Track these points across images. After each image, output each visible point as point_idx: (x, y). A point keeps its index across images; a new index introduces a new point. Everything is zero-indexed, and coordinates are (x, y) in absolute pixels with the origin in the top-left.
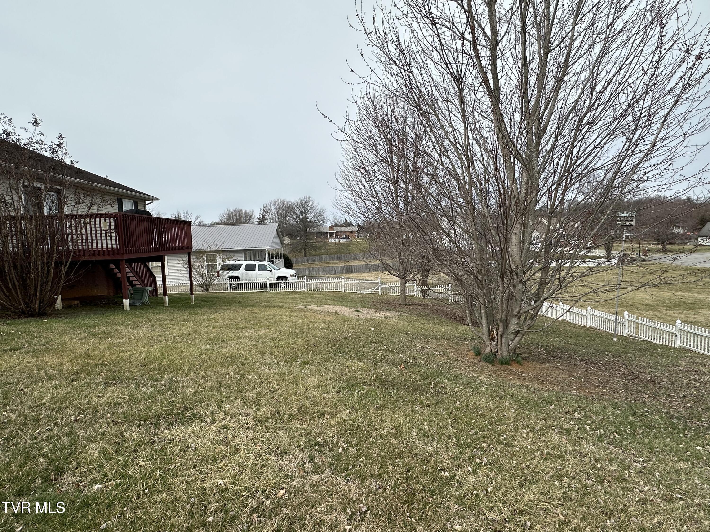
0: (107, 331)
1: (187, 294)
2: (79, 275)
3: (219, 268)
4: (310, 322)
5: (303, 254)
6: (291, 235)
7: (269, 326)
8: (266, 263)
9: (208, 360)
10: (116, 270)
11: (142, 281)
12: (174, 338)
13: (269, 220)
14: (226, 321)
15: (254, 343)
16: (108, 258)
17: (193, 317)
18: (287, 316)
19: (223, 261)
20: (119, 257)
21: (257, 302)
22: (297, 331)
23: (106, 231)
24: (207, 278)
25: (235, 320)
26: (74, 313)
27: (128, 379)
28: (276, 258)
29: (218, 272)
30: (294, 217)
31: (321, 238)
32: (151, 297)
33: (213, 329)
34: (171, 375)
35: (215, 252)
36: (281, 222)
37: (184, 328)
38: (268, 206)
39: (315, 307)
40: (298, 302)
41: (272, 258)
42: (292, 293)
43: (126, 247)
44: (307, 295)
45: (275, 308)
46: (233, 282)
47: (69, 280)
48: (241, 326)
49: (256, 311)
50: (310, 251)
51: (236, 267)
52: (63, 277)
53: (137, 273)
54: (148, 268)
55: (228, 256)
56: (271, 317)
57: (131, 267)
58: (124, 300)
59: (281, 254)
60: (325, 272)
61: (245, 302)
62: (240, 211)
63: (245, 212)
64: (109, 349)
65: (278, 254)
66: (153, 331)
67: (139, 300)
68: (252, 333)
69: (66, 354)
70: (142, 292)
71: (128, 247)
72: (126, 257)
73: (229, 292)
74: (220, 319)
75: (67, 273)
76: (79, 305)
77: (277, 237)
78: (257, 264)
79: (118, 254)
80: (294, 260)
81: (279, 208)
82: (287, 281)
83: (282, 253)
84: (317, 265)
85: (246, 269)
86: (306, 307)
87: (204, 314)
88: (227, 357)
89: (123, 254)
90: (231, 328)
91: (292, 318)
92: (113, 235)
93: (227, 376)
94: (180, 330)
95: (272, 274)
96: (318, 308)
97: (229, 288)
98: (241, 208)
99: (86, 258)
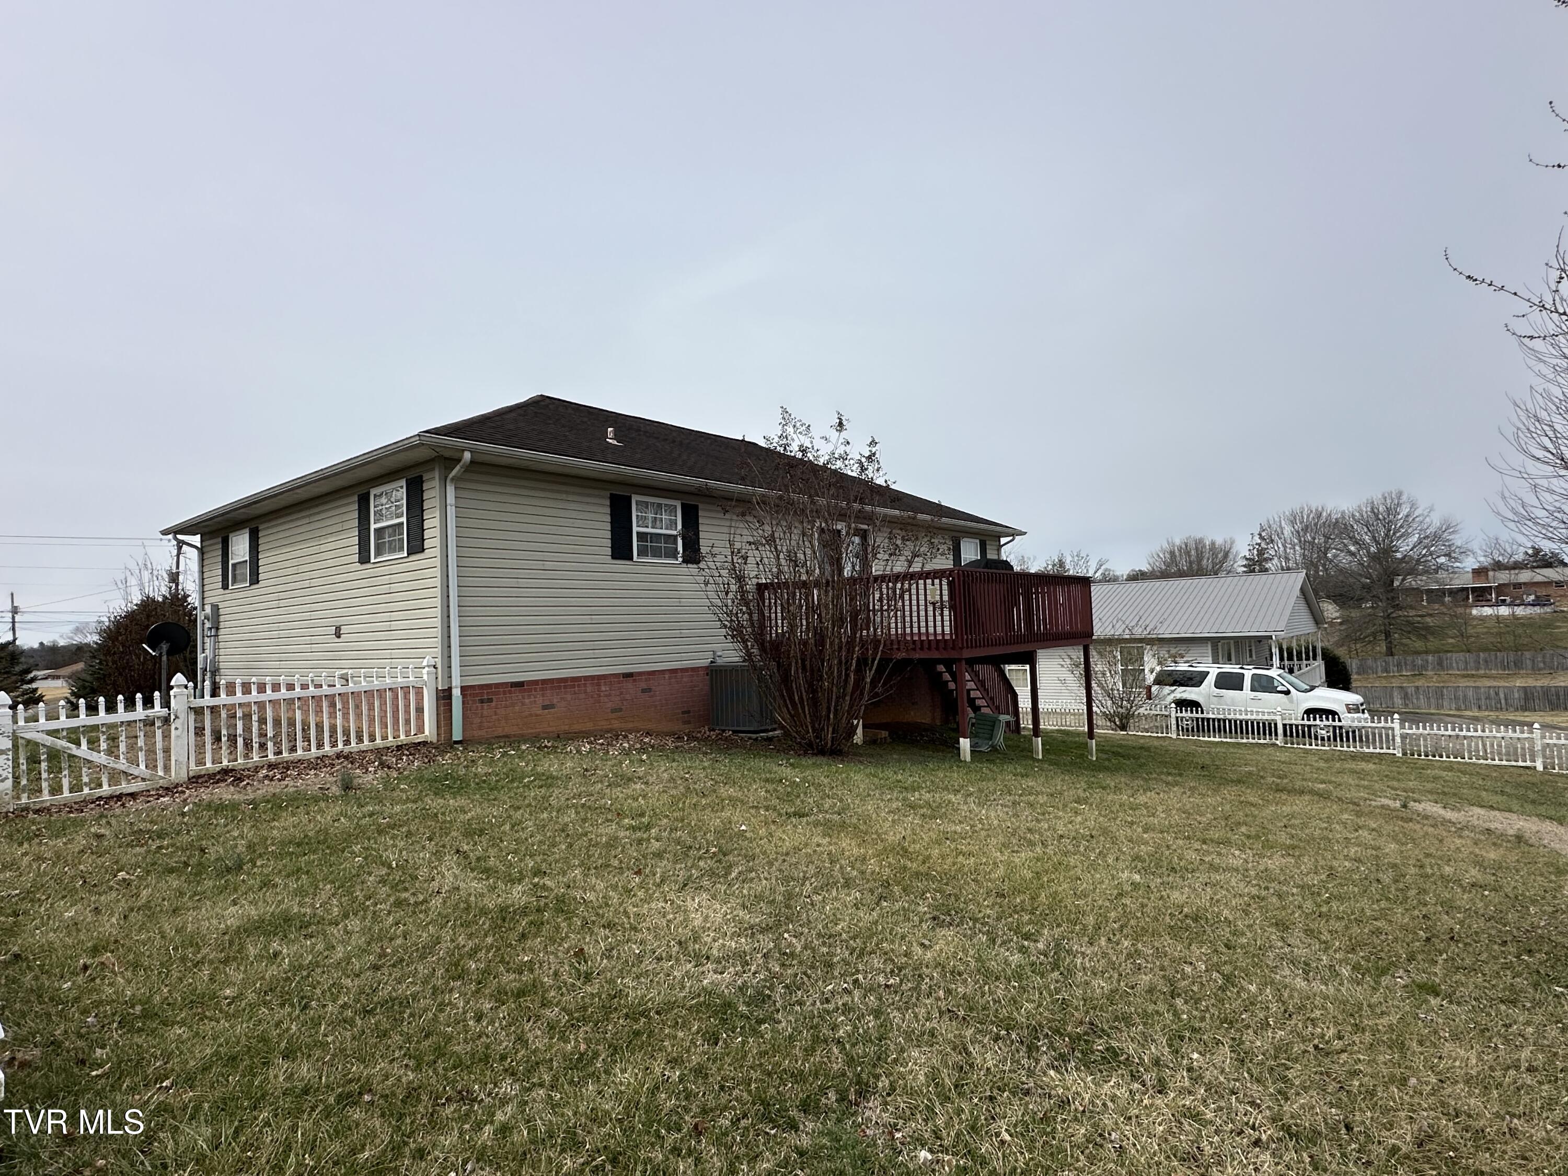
0: (934, 801)
1: (1079, 734)
2: (891, 687)
3: (1150, 678)
4: (1428, 855)
5: (1383, 647)
6: (1341, 598)
7: (1294, 847)
8: (1274, 673)
9: (1139, 915)
10: (947, 676)
11: (992, 699)
12: (1059, 841)
13: (1275, 561)
14: (1176, 818)
15: (1254, 891)
16: (936, 655)
17: (1097, 795)
18: (1345, 824)
19: (1160, 663)
20: (954, 655)
21: (1250, 773)
22: (1386, 878)
23: (934, 604)
24: (1122, 699)
25: (1199, 818)
26: (881, 756)
27: (975, 920)
28: (1300, 659)
29: (1149, 688)
30: (1352, 548)
31: (1443, 604)
32: (1009, 734)
33: (1145, 832)
34: (1057, 932)
35: (1141, 640)
36: (1309, 564)
37: (1079, 819)
38: (1274, 527)
39: (1436, 810)
40: (1377, 786)
41: (1290, 658)
42: (1354, 757)
43: (966, 634)
44: (1404, 769)
45: (1307, 798)
46: (1184, 714)
47: (877, 695)
48: (1215, 834)
49: (1251, 799)
50: (1405, 641)
51: (1195, 680)
52: (868, 686)
53: (983, 683)
54: (1002, 674)
55: (1173, 651)
56: (1297, 822)
57: (973, 670)
58: (961, 740)
59: (1314, 648)
60: (1462, 703)
61: (1218, 767)
62: (1199, 543)
63: (1213, 543)
64: (938, 843)
65: (1307, 649)
66: (1016, 815)
67: (986, 739)
68: (1246, 861)
69: (870, 840)
70: (994, 723)
71: (971, 634)
72: (967, 654)
73: (1174, 736)
74: (1160, 809)
75: (874, 682)
76: (889, 740)
77: (1303, 606)
78: (1248, 674)
79: (953, 648)
80: (1353, 665)
81: (1306, 529)
82: (1337, 723)
83: (1319, 645)
84: (1431, 680)
85: (1218, 686)
86: (1405, 806)
87: (1120, 789)
88: (1186, 916)
89: (962, 648)
90: (1189, 838)
91: (1364, 833)
92: (946, 612)
93: (1188, 969)
94: (1071, 823)
95: (1291, 701)
96: (1449, 815)
97: (1174, 727)
98: (1198, 536)
99: (901, 655)
